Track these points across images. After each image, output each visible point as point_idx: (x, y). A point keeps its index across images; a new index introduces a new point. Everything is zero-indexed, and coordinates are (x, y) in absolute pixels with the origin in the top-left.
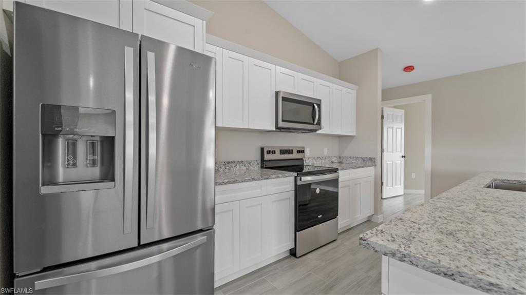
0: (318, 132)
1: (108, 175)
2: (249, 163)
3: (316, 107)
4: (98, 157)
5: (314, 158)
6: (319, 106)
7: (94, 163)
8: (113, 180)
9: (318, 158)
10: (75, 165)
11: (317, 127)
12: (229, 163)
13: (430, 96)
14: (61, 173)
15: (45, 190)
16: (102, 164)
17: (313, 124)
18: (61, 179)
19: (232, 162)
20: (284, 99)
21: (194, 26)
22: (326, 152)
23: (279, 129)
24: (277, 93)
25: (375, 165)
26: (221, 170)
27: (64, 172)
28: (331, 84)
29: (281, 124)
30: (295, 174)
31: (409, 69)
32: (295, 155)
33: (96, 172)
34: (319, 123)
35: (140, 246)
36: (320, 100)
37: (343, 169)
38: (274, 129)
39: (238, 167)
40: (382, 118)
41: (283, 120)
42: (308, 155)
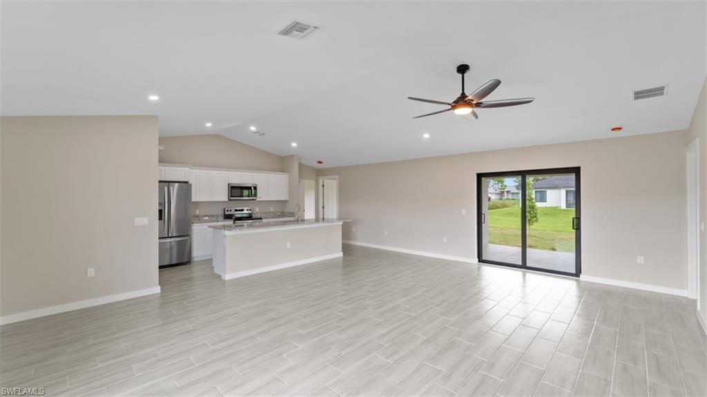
2: (217, 216)
3: (253, 188)
5: (261, 213)
6: (255, 188)
9: (264, 213)
11: (255, 198)
12: (205, 216)
17: (252, 196)
19: (208, 216)
20: (232, 187)
22: (272, 209)
23: (229, 200)
24: (229, 184)
26: (202, 219)
28: (268, 174)
29: (231, 198)
30: (234, 220)
31: (320, 162)
32: (246, 212)
34: (255, 195)
36: (256, 185)
38: (227, 200)
40: (323, 186)
41: (232, 196)
42: (257, 211)
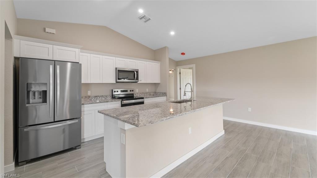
0: (138, 82)
1: (45, 101)
2: (106, 96)
3: (135, 72)
4: (42, 96)
5: (140, 93)
6: (137, 72)
7: (41, 98)
8: (46, 102)
9: (142, 93)
10: (35, 99)
11: (137, 81)
12: (96, 96)
13: (195, 65)
14: (31, 101)
15: (27, 105)
16: (43, 98)
17: (134, 79)
18: (31, 102)
19: (98, 96)
20: (119, 71)
21: (75, 52)
23: (117, 82)
24: (116, 68)
25: (166, 96)
26: (93, 99)
27: (32, 101)
28: (146, 62)
29: (118, 81)
30: (121, 100)
31: (183, 54)
32: (129, 92)
33: (41, 100)
34: (137, 79)
35: (55, 122)
36: (138, 70)
37: (147, 98)
38: (115, 82)
39: (101, 98)
40: (180, 73)
41: (119, 79)
42: (137, 92)
